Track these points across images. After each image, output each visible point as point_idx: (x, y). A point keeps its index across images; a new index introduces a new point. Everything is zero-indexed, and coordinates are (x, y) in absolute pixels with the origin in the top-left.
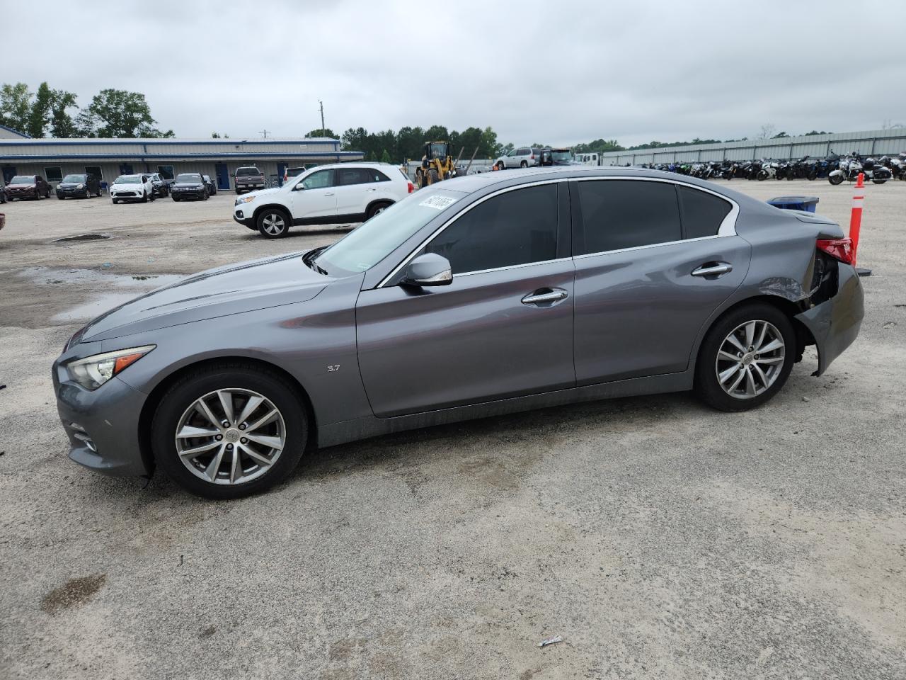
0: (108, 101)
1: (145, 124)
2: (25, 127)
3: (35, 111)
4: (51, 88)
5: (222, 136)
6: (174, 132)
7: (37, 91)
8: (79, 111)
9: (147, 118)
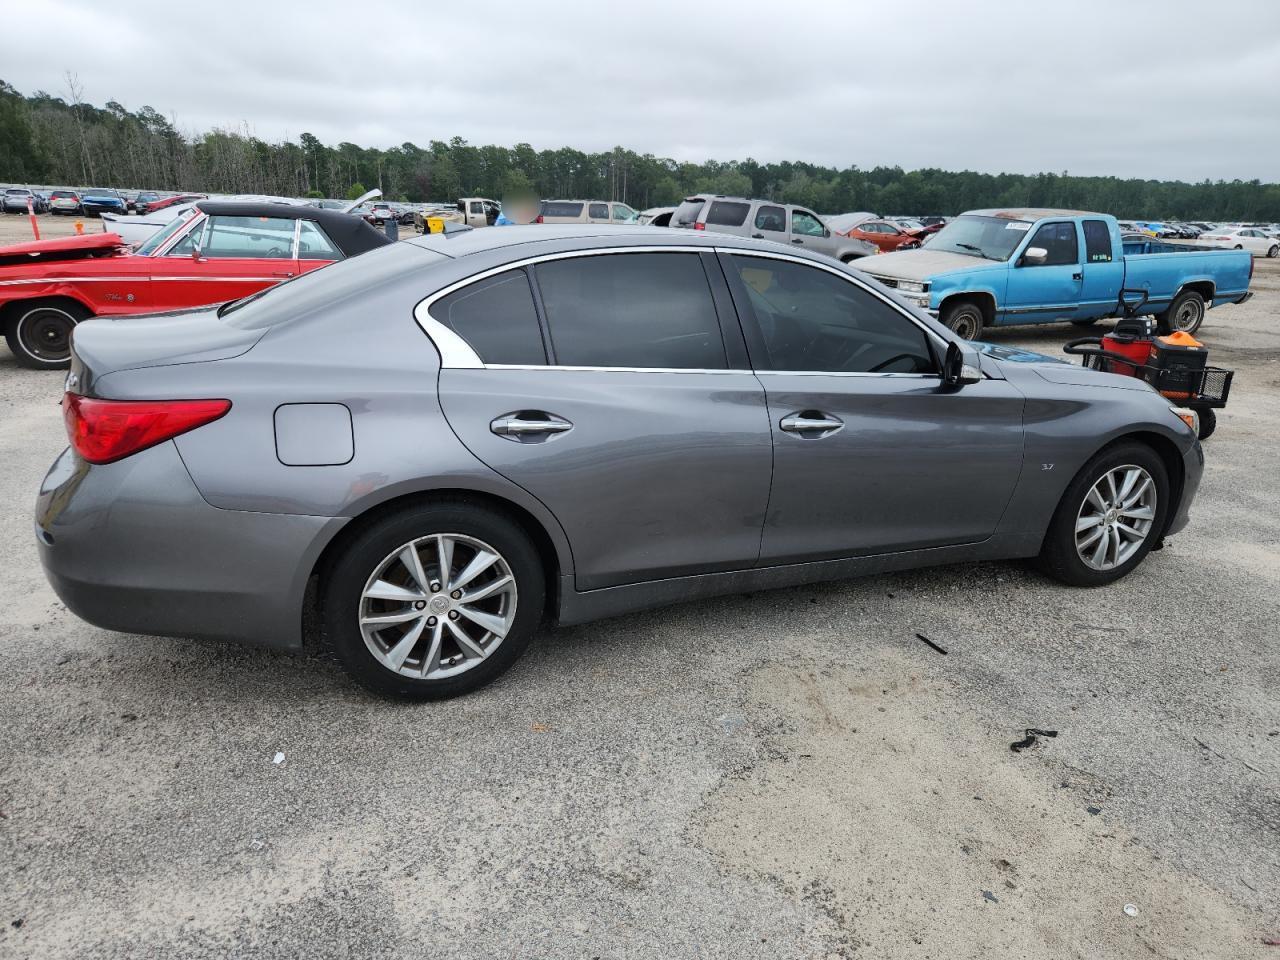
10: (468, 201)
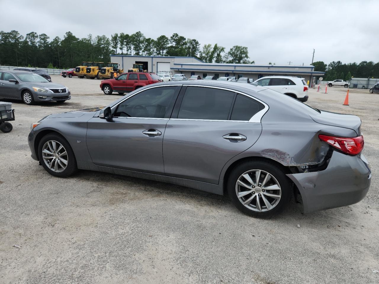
0: (235, 50)
1: (246, 58)
2: (208, 59)
3: (212, 53)
4: (218, 46)
5: (273, 64)
6: (255, 62)
7: (214, 47)
8: (225, 54)
9: (247, 57)
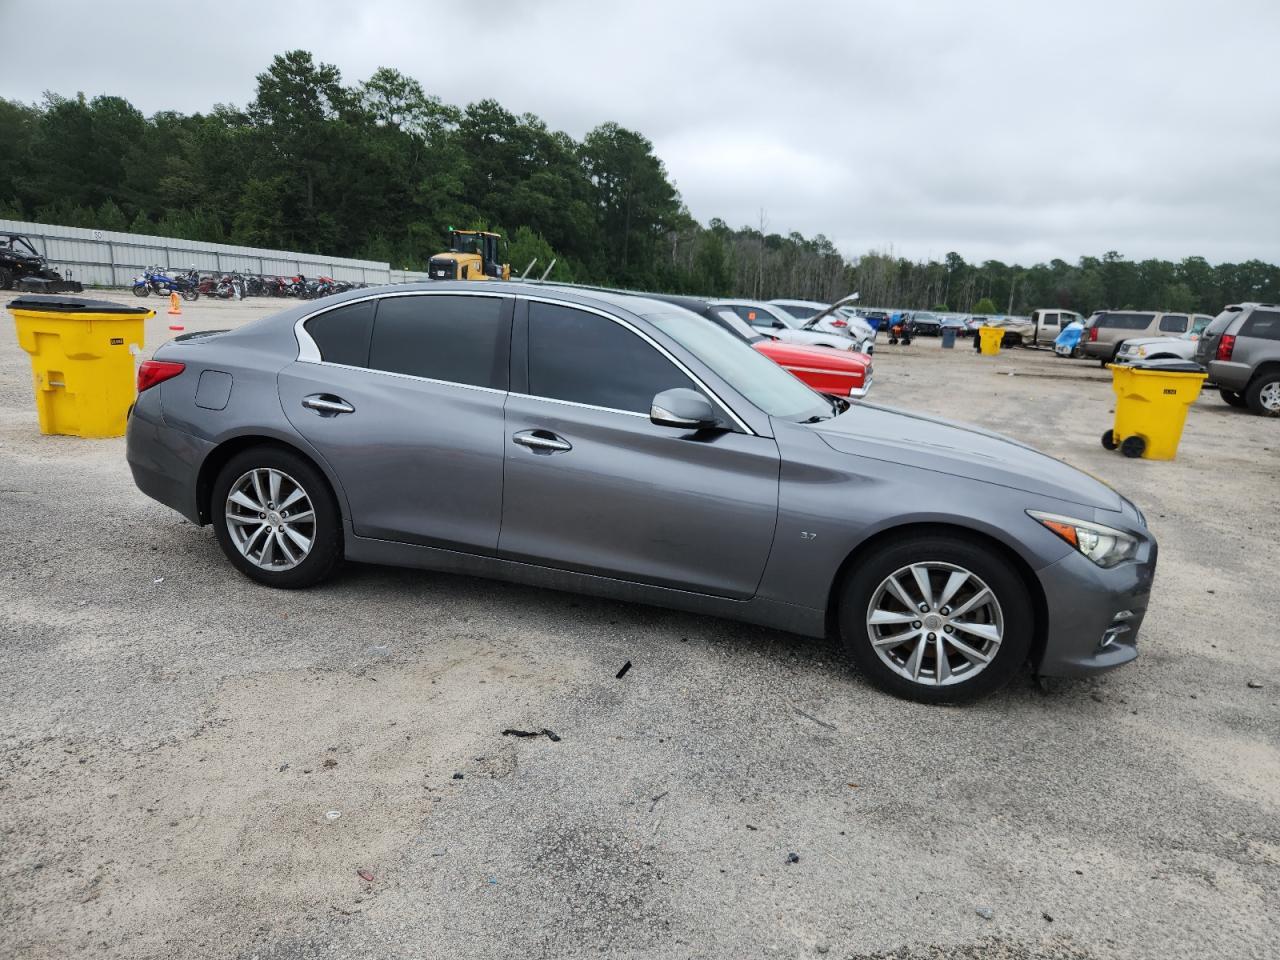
10: (1042, 313)
